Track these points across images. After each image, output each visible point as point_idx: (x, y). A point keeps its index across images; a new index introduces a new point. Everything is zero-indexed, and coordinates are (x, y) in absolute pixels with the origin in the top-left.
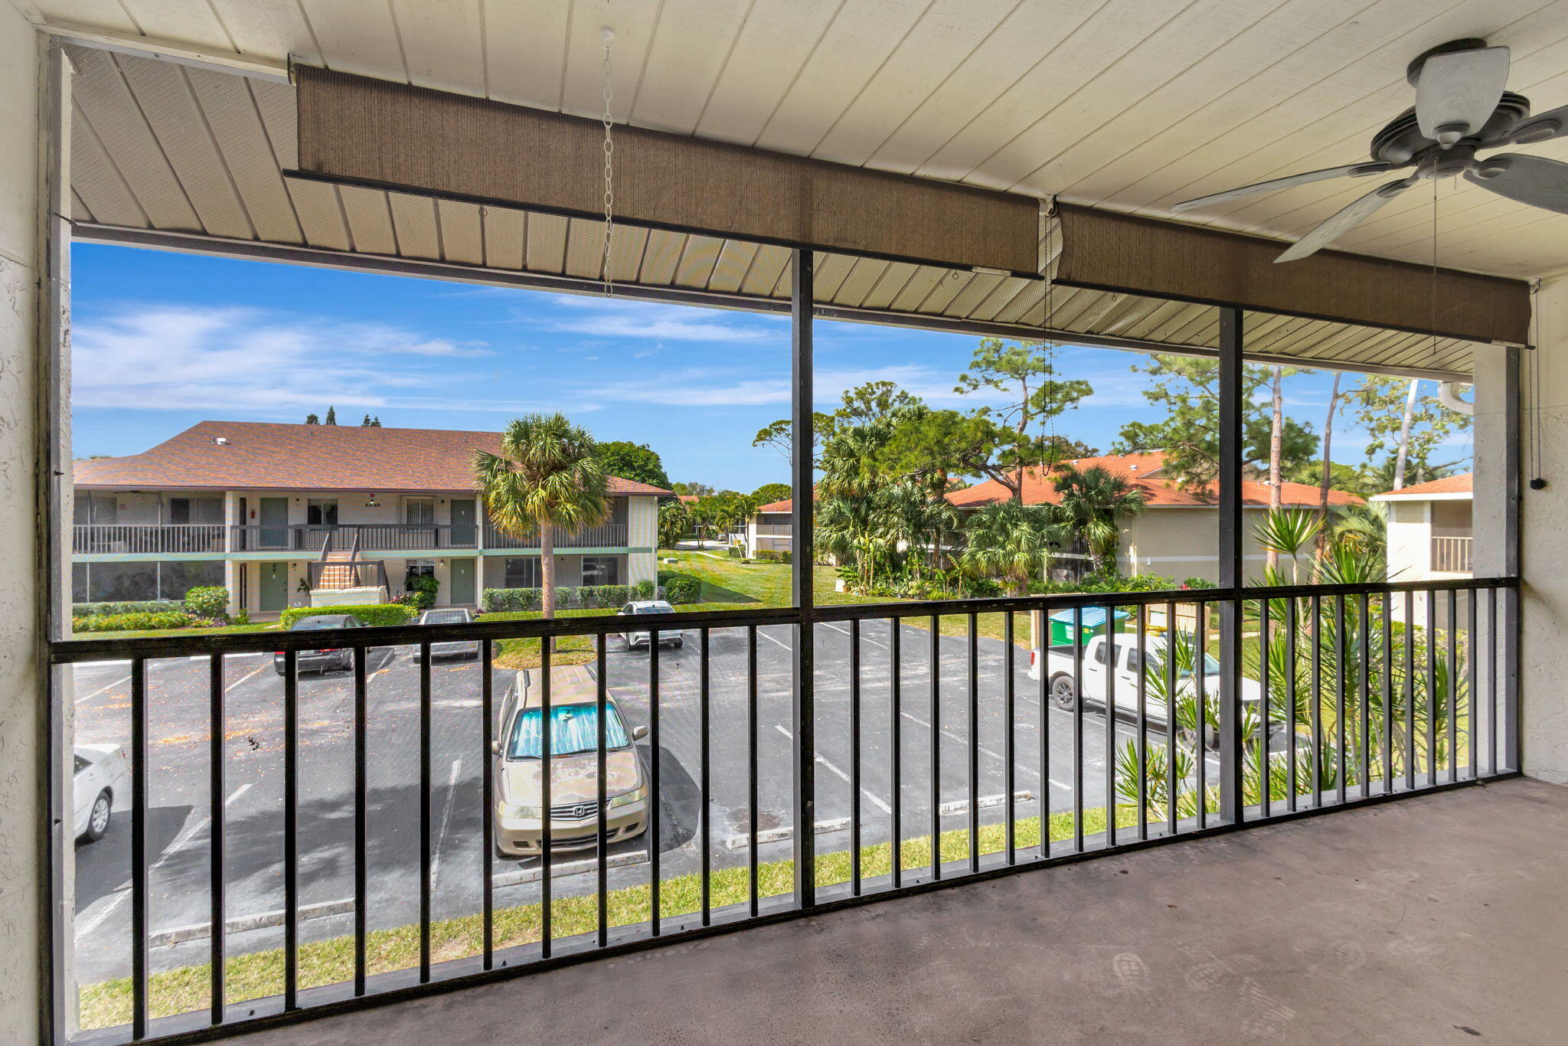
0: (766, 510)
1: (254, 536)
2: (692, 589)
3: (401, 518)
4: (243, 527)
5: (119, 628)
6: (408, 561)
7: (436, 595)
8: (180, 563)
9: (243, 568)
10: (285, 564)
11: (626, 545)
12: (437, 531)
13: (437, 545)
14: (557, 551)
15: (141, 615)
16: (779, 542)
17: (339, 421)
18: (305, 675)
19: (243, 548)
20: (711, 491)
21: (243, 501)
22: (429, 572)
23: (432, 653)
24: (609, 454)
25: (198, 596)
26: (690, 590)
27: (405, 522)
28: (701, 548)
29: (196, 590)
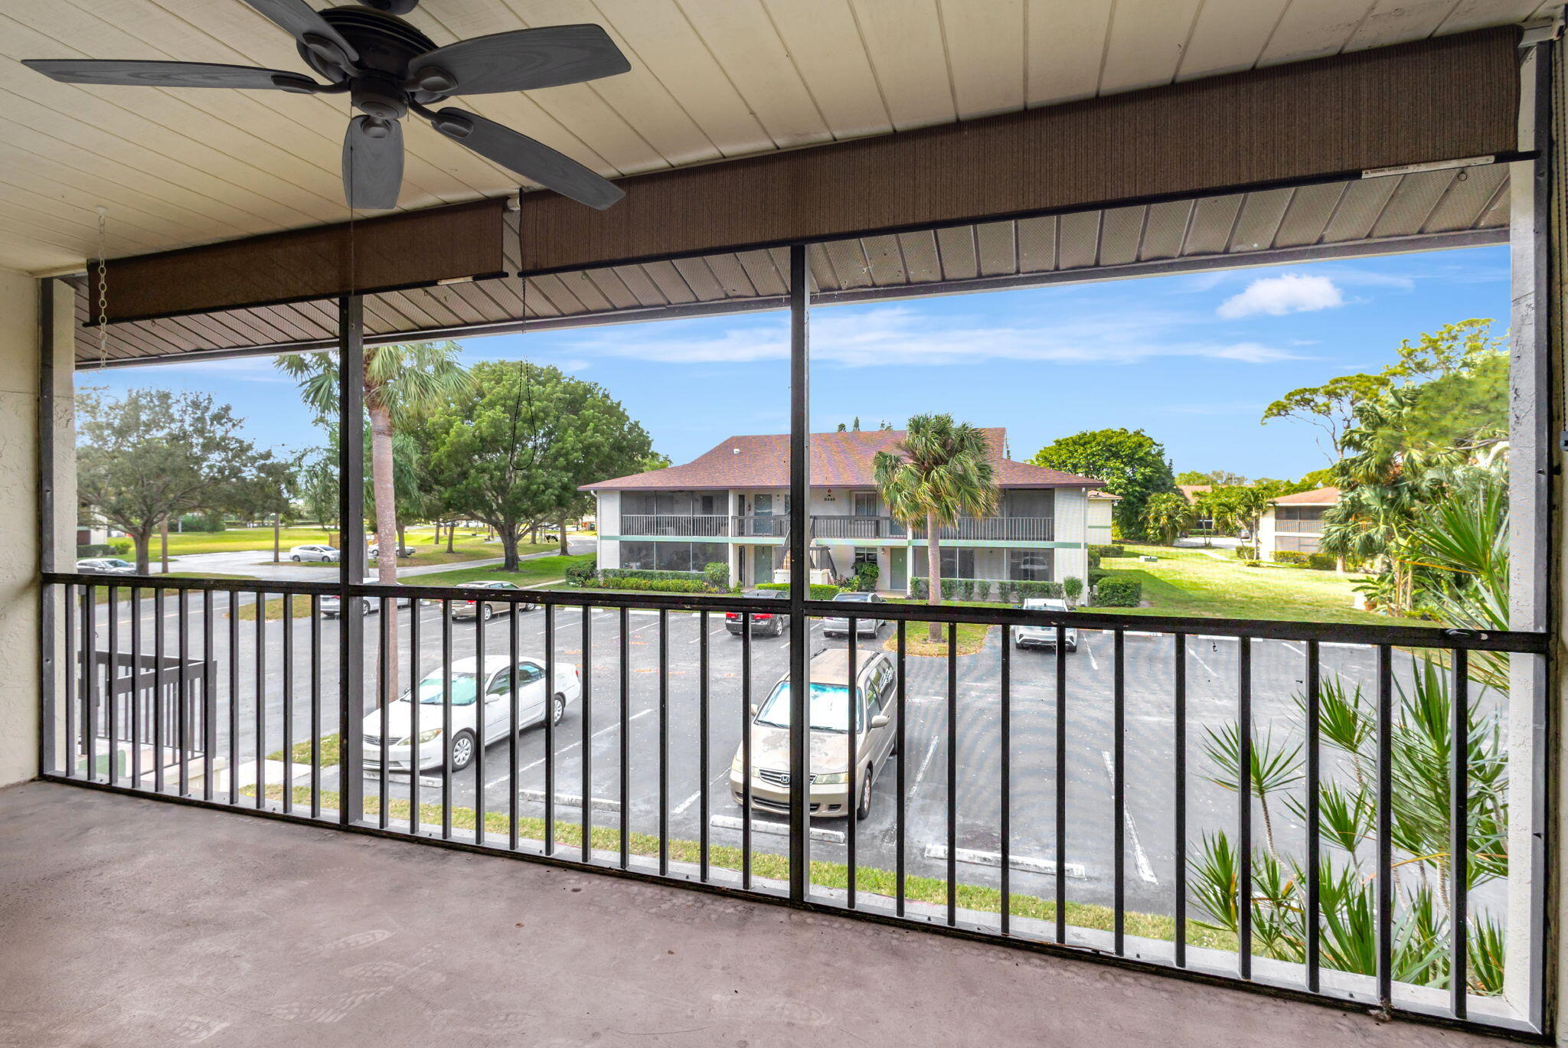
0: (1284, 501)
1: (750, 524)
2: (1129, 591)
3: (850, 510)
4: (741, 517)
5: (668, 589)
6: (857, 548)
7: (878, 579)
8: (704, 544)
9: (741, 550)
10: (770, 547)
11: (1053, 540)
12: (877, 523)
13: (877, 534)
14: (942, 543)
15: (679, 581)
16: (1307, 542)
17: (862, 428)
18: (755, 636)
19: (741, 534)
20: (1240, 480)
21: (742, 498)
22: (873, 561)
23: (858, 631)
24: (1093, 444)
25: (712, 569)
26: (1125, 591)
27: (853, 514)
28: (1208, 546)
29: (711, 564)
